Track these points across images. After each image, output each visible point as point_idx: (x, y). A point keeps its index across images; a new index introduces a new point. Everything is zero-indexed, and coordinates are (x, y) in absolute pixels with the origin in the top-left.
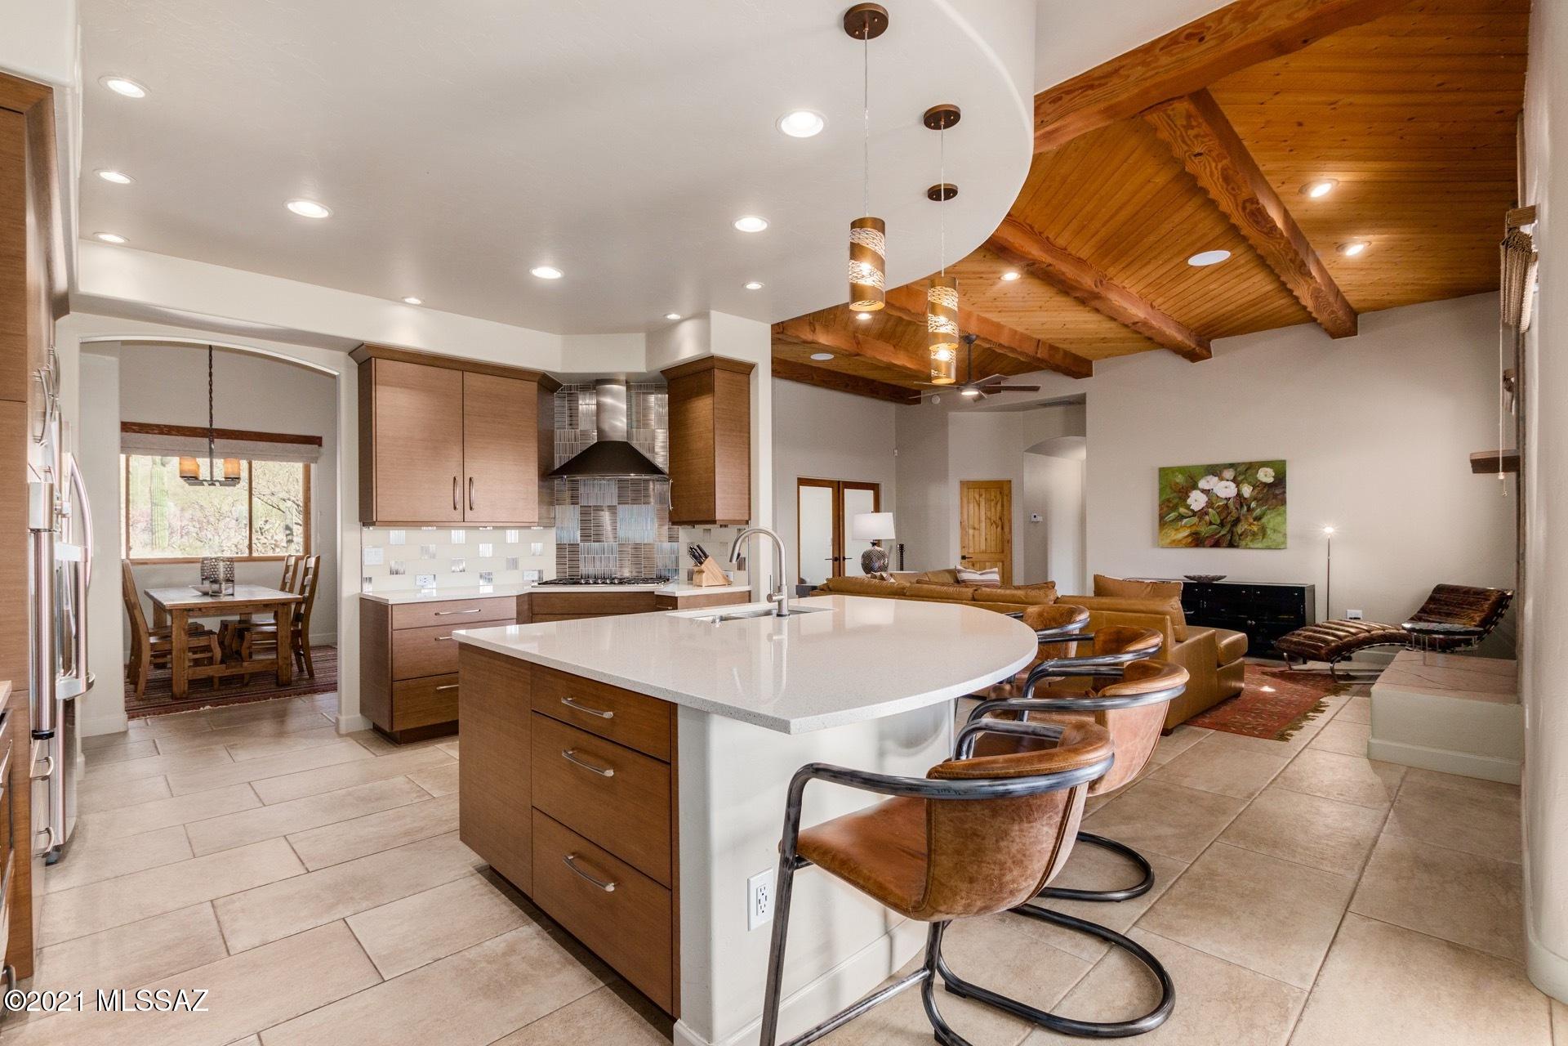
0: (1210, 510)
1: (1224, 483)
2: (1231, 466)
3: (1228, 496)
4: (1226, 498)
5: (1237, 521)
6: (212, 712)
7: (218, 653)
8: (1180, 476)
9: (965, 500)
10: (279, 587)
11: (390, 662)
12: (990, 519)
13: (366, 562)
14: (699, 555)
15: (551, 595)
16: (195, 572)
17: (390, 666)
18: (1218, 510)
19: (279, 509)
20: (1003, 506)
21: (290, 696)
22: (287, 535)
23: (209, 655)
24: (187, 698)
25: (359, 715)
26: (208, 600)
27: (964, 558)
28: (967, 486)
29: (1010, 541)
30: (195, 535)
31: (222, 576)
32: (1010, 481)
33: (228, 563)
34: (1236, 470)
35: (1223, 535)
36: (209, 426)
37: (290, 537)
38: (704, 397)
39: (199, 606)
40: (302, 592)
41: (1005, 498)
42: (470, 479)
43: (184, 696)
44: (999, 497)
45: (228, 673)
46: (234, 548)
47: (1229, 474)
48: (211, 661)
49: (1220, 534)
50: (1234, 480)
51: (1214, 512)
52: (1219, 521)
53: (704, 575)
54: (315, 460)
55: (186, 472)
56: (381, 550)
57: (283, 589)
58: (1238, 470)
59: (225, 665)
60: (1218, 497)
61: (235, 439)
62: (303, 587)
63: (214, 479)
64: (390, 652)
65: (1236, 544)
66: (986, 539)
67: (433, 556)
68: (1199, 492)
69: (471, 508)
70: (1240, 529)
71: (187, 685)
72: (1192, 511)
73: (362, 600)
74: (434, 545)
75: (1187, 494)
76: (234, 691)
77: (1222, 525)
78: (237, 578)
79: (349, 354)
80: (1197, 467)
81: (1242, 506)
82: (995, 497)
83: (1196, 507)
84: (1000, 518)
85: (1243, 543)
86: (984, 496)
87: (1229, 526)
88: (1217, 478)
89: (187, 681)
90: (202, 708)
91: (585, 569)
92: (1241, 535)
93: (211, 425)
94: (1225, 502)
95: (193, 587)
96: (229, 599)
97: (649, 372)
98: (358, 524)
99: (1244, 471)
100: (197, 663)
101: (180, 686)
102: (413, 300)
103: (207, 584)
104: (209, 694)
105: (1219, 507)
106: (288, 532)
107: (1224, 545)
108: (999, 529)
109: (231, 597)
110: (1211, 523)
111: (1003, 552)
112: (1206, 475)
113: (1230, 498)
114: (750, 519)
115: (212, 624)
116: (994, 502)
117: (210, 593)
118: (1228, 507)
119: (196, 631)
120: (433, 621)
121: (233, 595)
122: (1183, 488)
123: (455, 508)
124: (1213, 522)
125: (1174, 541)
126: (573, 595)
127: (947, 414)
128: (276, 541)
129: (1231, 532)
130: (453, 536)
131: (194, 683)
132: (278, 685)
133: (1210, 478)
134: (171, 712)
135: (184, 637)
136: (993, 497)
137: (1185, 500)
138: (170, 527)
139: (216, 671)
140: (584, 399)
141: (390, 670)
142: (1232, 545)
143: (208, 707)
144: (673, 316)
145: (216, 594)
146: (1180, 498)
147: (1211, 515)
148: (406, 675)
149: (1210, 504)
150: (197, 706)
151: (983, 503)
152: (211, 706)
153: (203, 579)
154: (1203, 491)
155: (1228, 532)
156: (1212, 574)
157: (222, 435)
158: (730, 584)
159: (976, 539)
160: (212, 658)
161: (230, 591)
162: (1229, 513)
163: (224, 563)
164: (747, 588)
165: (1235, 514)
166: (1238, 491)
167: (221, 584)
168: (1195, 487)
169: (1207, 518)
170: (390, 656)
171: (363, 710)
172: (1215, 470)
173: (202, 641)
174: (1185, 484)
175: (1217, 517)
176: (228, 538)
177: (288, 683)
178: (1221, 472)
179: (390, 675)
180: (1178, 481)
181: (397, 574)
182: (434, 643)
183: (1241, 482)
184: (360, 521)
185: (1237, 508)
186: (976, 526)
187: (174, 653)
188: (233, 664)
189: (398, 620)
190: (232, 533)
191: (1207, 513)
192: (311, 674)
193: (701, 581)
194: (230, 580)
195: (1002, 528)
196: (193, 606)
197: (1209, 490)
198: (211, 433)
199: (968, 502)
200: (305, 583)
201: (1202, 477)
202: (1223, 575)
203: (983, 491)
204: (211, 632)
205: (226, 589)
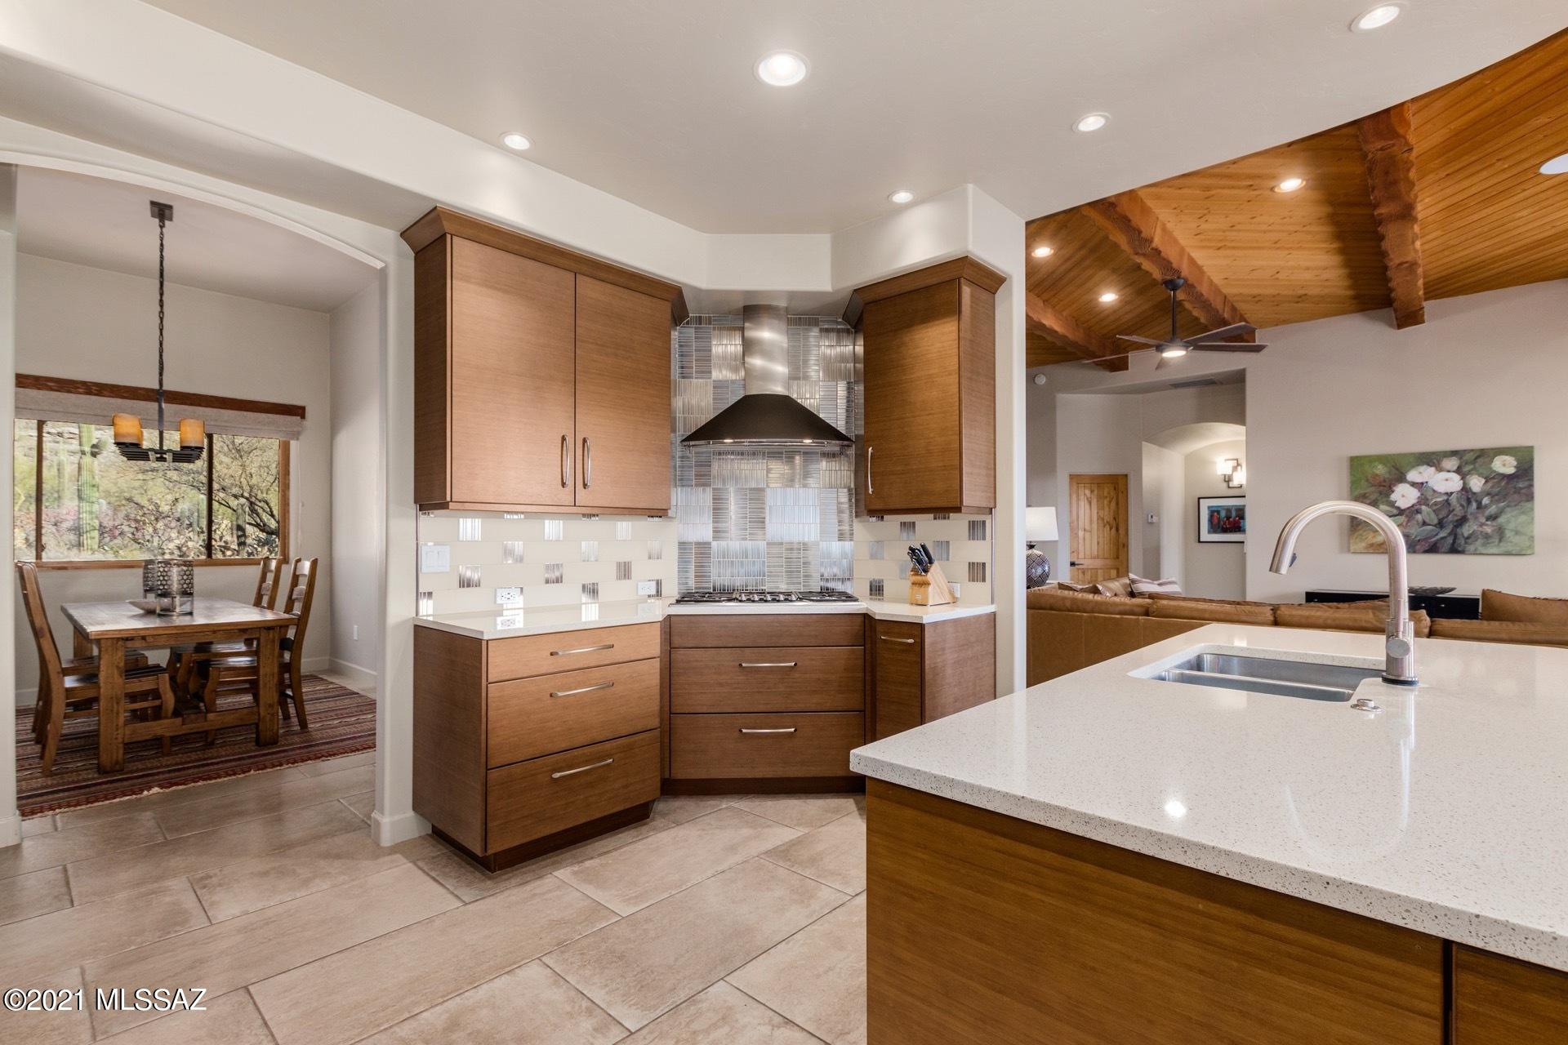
0: (1423, 507)
1: (1444, 475)
2: (1454, 453)
3: (1449, 491)
4: (1447, 493)
5: (1463, 520)
6: (163, 800)
7: (169, 699)
8: (1380, 467)
9: (1074, 496)
10: (253, 602)
11: (483, 737)
12: (1103, 519)
13: (424, 569)
14: (921, 560)
15: (701, 619)
16: (135, 578)
17: (483, 745)
18: (1435, 508)
19: (229, 507)
20: (1117, 504)
21: (281, 765)
22: (238, 537)
23: (157, 702)
24: (121, 771)
25: (410, 813)
26: (153, 623)
27: (1073, 564)
28: (1076, 479)
29: (1125, 546)
30: (130, 536)
31: (175, 587)
32: (1126, 476)
33: (185, 568)
34: (1461, 458)
35: (1442, 538)
36: (157, 387)
37: (243, 539)
38: (937, 322)
39: (142, 633)
40: (289, 608)
41: (1120, 494)
42: (585, 441)
43: (118, 767)
44: (1113, 493)
45: (185, 729)
46: (177, 552)
47: (1452, 463)
48: (157, 714)
49: (1438, 537)
50: (1458, 471)
51: (1429, 510)
52: (1436, 521)
53: (930, 588)
54: (296, 435)
55: (123, 436)
56: (447, 549)
57: (258, 603)
58: (1465, 458)
59: (180, 719)
60: (1434, 491)
61: (191, 404)
62: (290, 602)
63: (165, 448)
64: (484, 720)
65: (1460, 549)
66: (1098, 543)
67: (520, 560)
68: (1408, 486)
69: (585, 486)
70: (1466, 530)
71: (121, 751)
72: (1398, 508)
73: (416, 627)
74: (521, 543)
75: (1390, 487)
76: (194, 756)
77: (1441, 524)
78: (196, 589)
79: (401, 235)
80: (1405, 455)
81: (1469, 501)
82: (1109, 493)
83: (1403, 503)
84: (1115, 519)
85: (1471, 548)
86: (1096, 492)
87: (1451, 526)
88: (1433, 469)
89: (121, 745)
90: (145, 793)
91: (720, 576)
92: (1468, 538)
93: (161, 384)
94: (1445, 497)
95: (131, 603)
96: (185, 621)
97: (836, 292)
98: (412, 508)
99: (1471, 460)
100: (139, 716)
101: (111, 750)
102: (517, 142)
103: (151, 597)
104: (155, 763)
105: (1436, 504)
106: (240, 533)
107: (1443, 550)
108: (1114, 530)
109: (188, 618)
110: (1424, 523)
111: (1118, 558)
112: (1418, 465)
113: (1452, 493)
114: (995, 507)
115: (158, 657)
116: (1108, 499)
117: (158, 611)
118: (1449, 504)
119: (136, 668)
120: (548, 665)
121: (191, 614)
122: (1385, 481)
123: (563, 484)
124: (1427, 521)
125: (1372, 545)
126: (733, 619)
127: (1055, 397)
128: (226, 542)
129: (1454, 534)
130: (547, 530)
131: (132, 747)
132: (259, 743)
133: (1422, 468)
134: (97, 800)
135: (119, 680)
136: (1106, 494)
137: (1388, 495)
138: (101, 526)
139: (164, 727)
140: (720, 337)
141: (484, 751)
142: (1454, 550)
143: (156, 790)
144: (902, 197)
145: (166, 612)
146: (1381, 493)
147: (1424, 513)
148: (508, 758)
149: (1423, 500)
150: (136, 788)
151: (1094, 502)
152: (161, 787)
153: (146, 591)
154: (1413, 484)
155: (1450, 534)
156: (1439, 585)
157: (175, 399)
158: (954, 601)
159: (1088, 542)
160: (160, 707)
161: (187, 608)
162: (1450, 512)
163: (180, 569)
164: (991, 609)
165: (1459, 512)
166: (1464, 484)
167: (173, 598)
168: (1401, 479)
169: (1419, 517)
170: (484, 726)
171: (417, 806)
172: (1431, 459)
173: (145, 684)
174: (1387, 476)
175: (1433, 516)
176: (170, 540)
177: (274, 741)
178: (1439, 462)
179: (483, 760)
180: (1378, 472)
181: (469, 586)
182: (550, 701)
183: (1469, 473)
184: (415, 502)
185: (1462, 506)
186: (1087, 528)
187: (103, 703)
188: (193, 716)
189: (497, 666)
190: (174, 534)
191: (1418, 512)
192: (303, 724)
193: (927, 598)
194: (187, 593)
195: (1117, 530)
196: (134, 634)
197: (1422, 483)
198: (159, 395)
199: (1078, 500)
200: (294, 597)
201: (1413, 467)
202: (1453, 586)
203: (1095, 487)
204: (157, 669)
205: (181, 605)
